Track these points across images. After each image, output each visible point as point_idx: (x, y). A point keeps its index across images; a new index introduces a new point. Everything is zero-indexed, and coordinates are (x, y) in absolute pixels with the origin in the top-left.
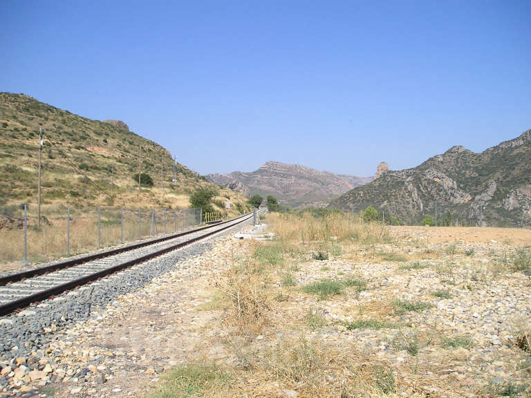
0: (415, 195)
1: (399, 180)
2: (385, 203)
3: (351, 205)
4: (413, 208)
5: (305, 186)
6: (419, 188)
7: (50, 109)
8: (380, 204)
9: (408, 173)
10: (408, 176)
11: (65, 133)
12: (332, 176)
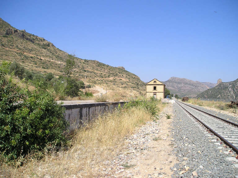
0: (232, 93)
1: (226, 86)
2: (219, 96)
3: (206, 96)
4: (231, 98)
5: (188, 87)
6: (234, 90)
7: (104, 65)
8: (217, 96)
9: (230, 83)
10: (230, 85)
11: (112, 73)
12: (200, 83)
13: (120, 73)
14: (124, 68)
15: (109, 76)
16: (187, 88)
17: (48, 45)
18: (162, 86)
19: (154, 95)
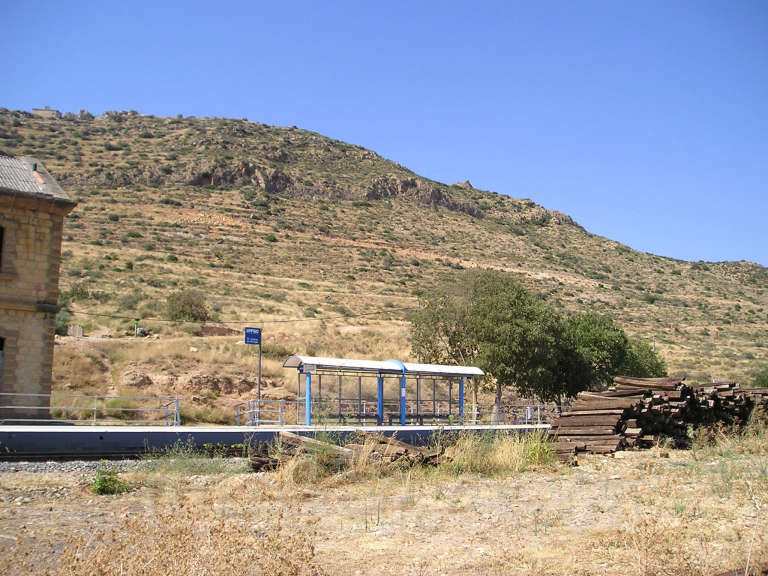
17: (544, 221)
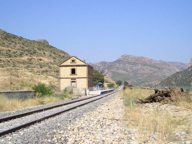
13: (40, 50)
14: (47, 42)
15: (21, 55)
16: (146, 72)
18: (85, 69)
19: (72, 82)
